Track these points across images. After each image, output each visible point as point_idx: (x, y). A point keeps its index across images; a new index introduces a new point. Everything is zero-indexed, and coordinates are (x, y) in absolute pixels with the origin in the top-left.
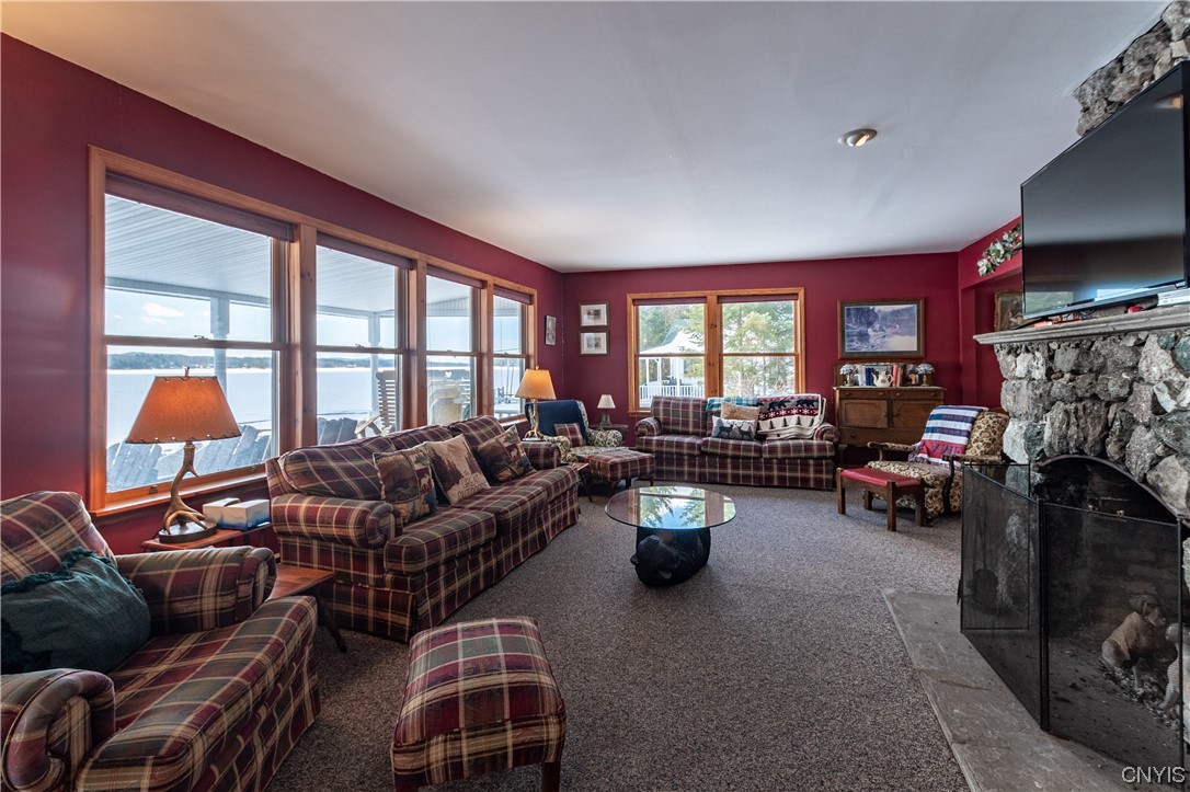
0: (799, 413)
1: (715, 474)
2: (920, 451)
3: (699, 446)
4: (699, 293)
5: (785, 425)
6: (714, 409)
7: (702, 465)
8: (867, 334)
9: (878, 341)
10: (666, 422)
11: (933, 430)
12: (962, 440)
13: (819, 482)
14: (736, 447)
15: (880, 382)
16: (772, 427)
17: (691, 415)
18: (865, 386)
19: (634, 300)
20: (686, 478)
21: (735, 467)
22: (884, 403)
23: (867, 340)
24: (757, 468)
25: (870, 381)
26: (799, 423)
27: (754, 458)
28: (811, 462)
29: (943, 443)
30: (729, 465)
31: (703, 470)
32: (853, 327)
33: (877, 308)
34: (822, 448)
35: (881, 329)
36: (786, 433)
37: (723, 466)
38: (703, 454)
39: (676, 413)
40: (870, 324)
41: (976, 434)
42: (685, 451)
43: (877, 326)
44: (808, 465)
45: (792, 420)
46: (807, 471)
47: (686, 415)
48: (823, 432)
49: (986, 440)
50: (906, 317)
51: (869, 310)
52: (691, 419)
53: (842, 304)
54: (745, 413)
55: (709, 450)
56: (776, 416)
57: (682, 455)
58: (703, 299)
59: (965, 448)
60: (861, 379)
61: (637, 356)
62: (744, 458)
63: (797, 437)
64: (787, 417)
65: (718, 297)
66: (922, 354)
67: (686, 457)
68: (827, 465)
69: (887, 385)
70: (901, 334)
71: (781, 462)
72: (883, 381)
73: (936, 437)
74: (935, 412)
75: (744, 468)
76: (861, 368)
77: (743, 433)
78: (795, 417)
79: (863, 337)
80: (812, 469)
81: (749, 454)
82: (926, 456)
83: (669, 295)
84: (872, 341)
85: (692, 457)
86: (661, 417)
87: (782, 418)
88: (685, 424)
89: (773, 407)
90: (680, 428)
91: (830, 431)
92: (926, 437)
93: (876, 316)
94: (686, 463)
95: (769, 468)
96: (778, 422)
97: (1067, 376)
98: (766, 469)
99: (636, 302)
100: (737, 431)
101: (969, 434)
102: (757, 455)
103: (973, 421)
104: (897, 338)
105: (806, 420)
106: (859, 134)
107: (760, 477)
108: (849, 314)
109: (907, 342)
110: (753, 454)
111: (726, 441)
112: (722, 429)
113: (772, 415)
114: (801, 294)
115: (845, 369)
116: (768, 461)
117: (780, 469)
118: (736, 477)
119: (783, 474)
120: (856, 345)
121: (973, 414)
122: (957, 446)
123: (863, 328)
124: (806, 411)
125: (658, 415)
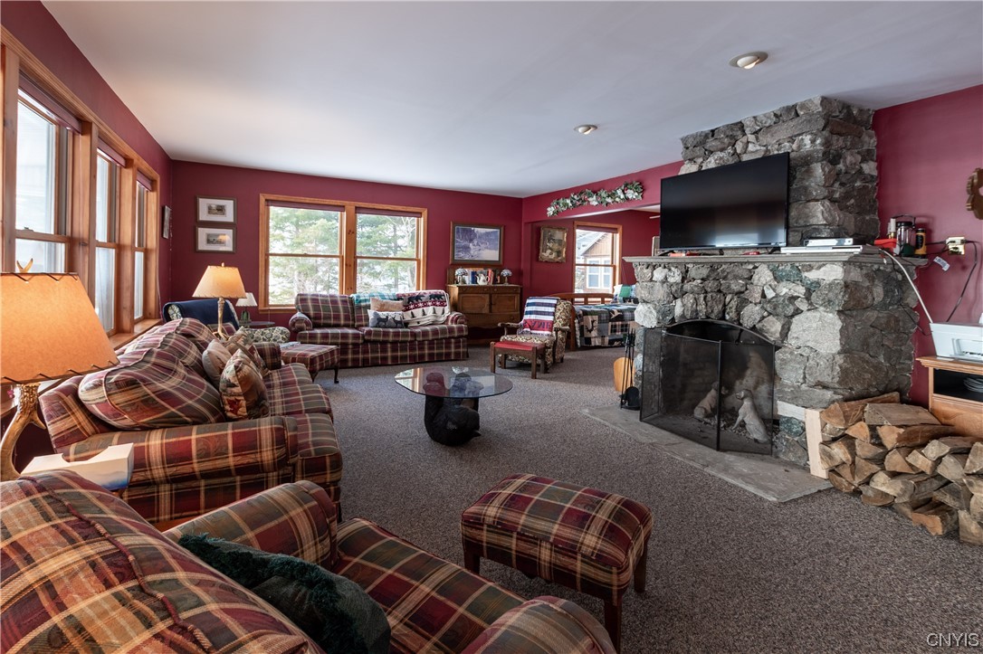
0: (434, 305)
1: (377, 358)
2: (525, 327)
3: (363, 336)
4: (339, 202)
5: (424, 314)
6: (363, 304)
7: (366, 352)
8: (469, 248)
9: (476, 253)
10: (317, 317)
11: (531, 313)
12: (550, 318)
13: (457, 354)
14: (396, 334)
15: (481, 281)
16: (413, 316)
17: (341, 310)
18: (471, 284)
19: (267, 200)
20: (350, 364)
21: (394, 350)
22: (487, 296)
23: (469, 252)
24: (412, 349)
25: (474, 280)
26: (435, 312)
27: (411, 342)
28: (453, 340)
29: (538, 321)
30: (389, 350)
31: (366, 356)
32: (460, 242)
33: (476, 229)
34: (460, 330)
35: (478, 244)
36: (425, 321)
37: (384, 350)
38: (366, 342)
39: (326, 308)
40: (471, 240)
41: (558, 314)
42: (350, 341)
43: (475, 242)
44: (451, 343)
45: (429, 310)
46: (450, 348)
47: (336, 309)
48: (457, 318)
49: (564, 317)
50: (493, 237)
51: (471, 231)
52: (342, 313)
53: (454, 223)
54: (392, 306)
55: (372, 338)
56: (415, 308)
57: (347, 344)
58: (341, 208)
59: (553, 323)
60: (468, 279)
61: (267, 255)
62: (402, 342)
63: (434, 323)
64: (425, 308)
65: (356, 208)
66: (501, 263)
67: (350, 346)
68: (463, 342)
69: (485, 284)
70: (490, 249)
71: (431, 342)
72: (484, 281)
73: (533, 317)
74: (528, 301)
75: (401, 351)
76: (469, 271)
77: (397, 322)
78: (431, 308)
79: (467, 249)
80: (453, 346)
81: (406, 339)
82: (529, 330)
83: (308, 200)
84: (472, 252)
85: (356, 345)
86: (312, 313)
87: (421, 309)
88: (337, 317)
89: (411, 301)
90: (332, 322)
91: (462, 317)
92: (526, 317)
93: (475, 235)
94: (350, 351)
95: (422, 348)
96: (418, 312)
97: (699, 281)
98: (420, 349)
99: (269, 202)
100: (392, 321)
101: (554, 314)
102: (413, 339)
103: (555, 306)
104: (487, 251)
105: (439, 310)
106: (589, 127)
107: (415, 356)
108: (458, 232)
109: (492, 254)
110: (409, 339)
111: (386, 330)
112: (380, 320)
113: (412, 307)
114: (425, 213)
115: (458, 271)
116: (421, 343)
117: (430, 348)
118: (395, 359)
119: (431, 351)
120: (461, 254)
121: (554, 302)
122: (548, 322)
123: (466, 243)
124: (438, 303)
125: (309, 310)
